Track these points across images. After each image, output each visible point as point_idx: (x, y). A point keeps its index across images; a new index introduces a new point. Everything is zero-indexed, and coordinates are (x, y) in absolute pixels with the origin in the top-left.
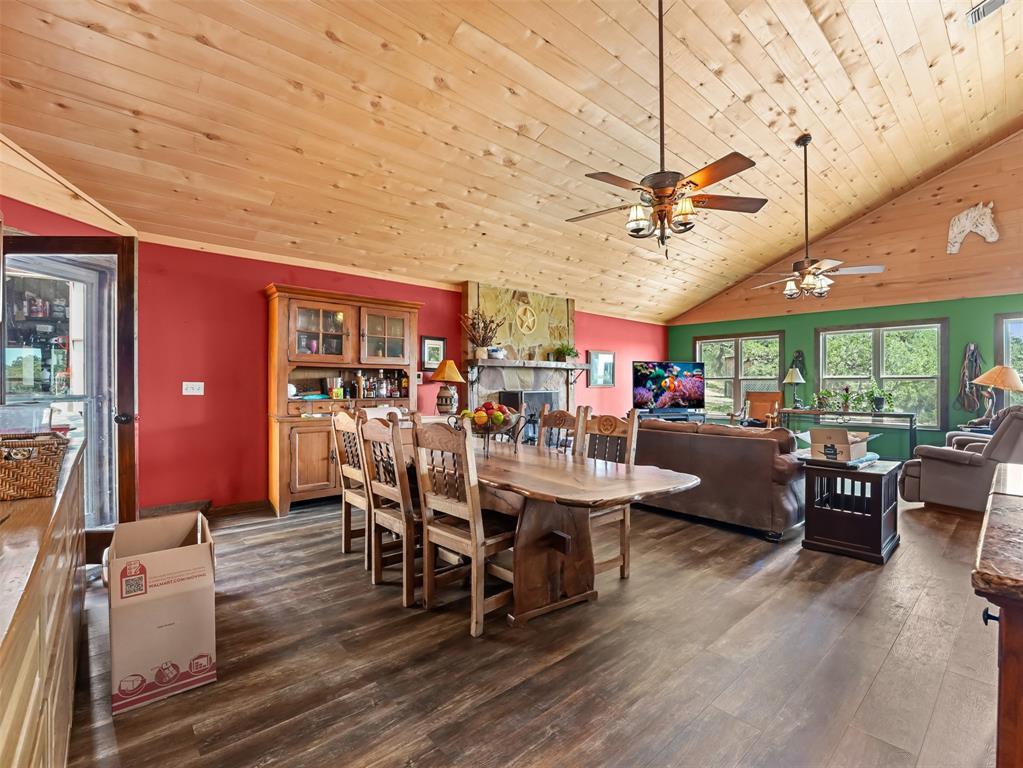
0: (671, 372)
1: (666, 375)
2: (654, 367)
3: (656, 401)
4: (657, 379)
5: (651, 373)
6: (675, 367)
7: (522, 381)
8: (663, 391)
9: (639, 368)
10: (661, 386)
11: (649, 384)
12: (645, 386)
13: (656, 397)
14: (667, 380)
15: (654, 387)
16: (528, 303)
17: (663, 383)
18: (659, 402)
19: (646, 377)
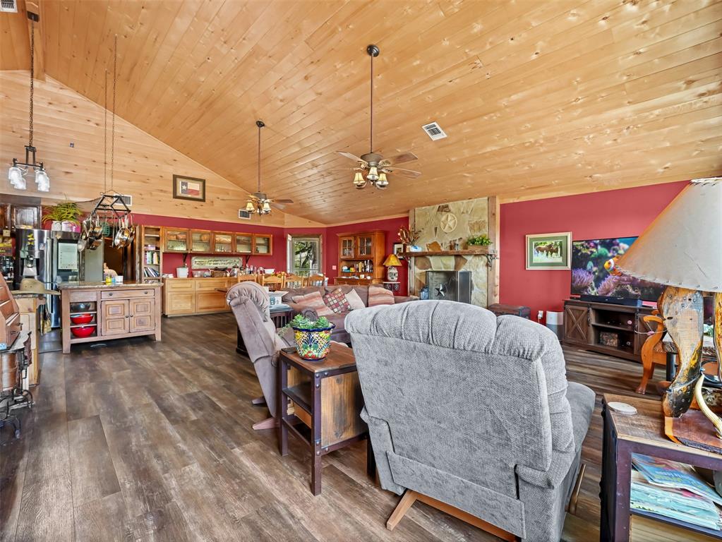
0: (617, 251)
1: (610, 255)
2: (596, 246)
3: (597, 286)
4: (599, 260)
5: (592, 252)
6: (621, 244)
7: (444, 264)
8: (606, 274)
9: (579, 248)
10: (604, 268)
11: (590, 265)
12: (585, 268)
13: (598, 281)
14: (611, 260)
15: (595, 269)
16: (450, 211)
17: (606, 265)
18: (602, 286)
19: (586, 258)
